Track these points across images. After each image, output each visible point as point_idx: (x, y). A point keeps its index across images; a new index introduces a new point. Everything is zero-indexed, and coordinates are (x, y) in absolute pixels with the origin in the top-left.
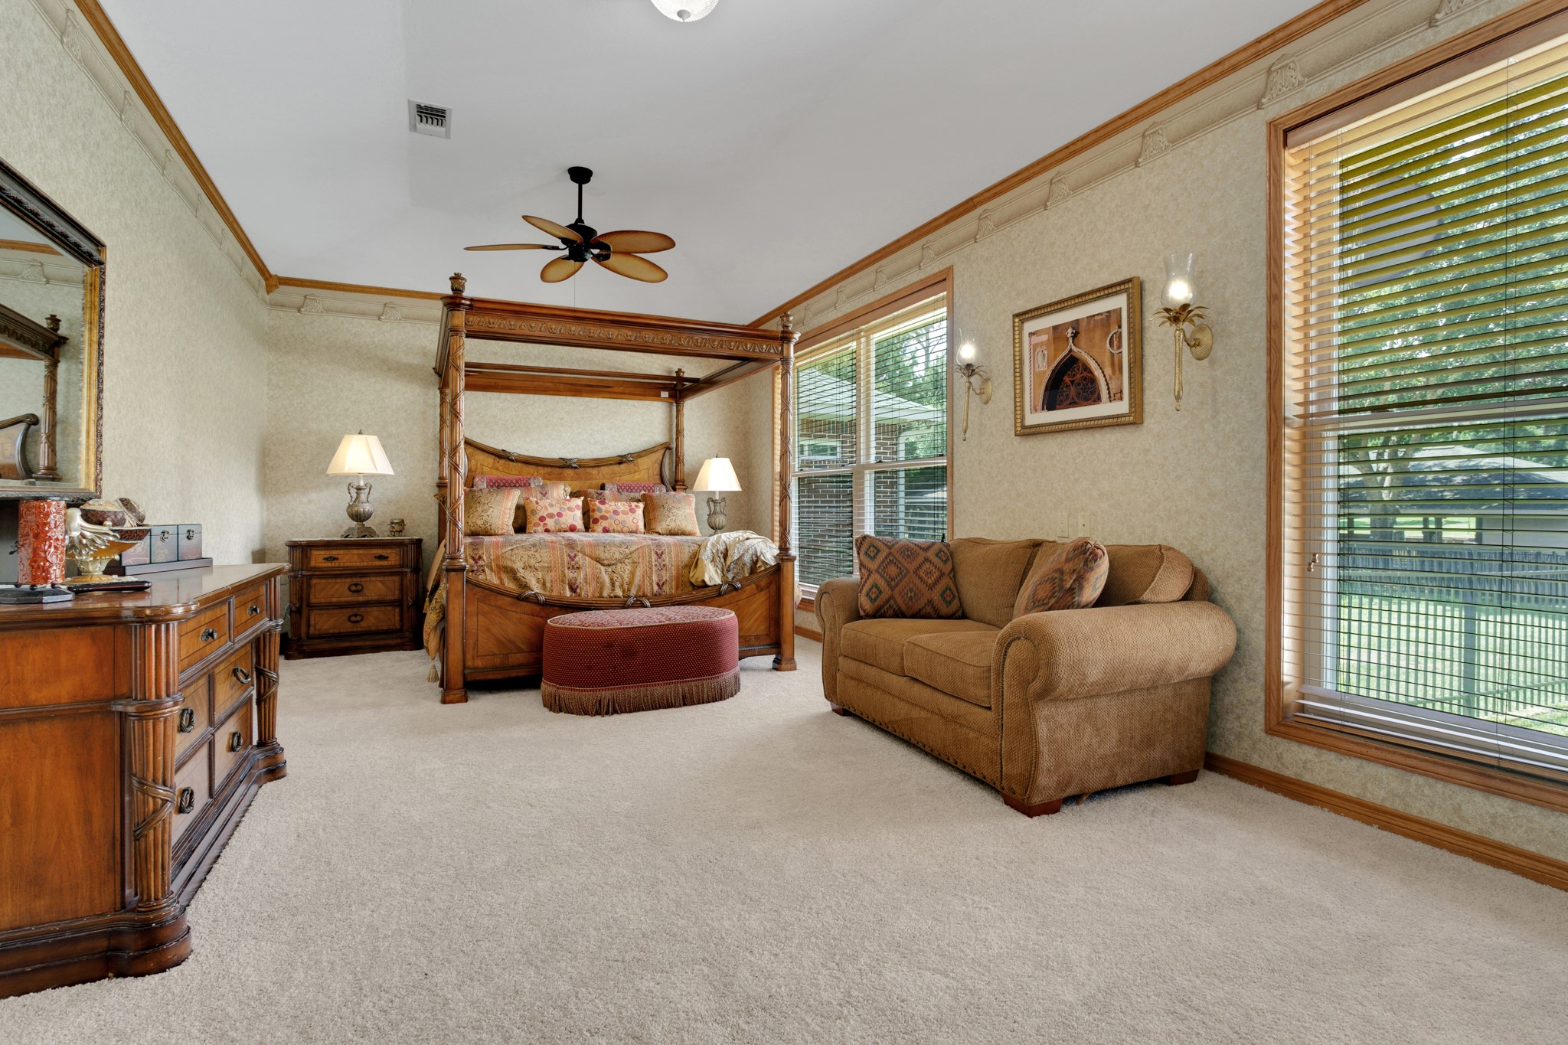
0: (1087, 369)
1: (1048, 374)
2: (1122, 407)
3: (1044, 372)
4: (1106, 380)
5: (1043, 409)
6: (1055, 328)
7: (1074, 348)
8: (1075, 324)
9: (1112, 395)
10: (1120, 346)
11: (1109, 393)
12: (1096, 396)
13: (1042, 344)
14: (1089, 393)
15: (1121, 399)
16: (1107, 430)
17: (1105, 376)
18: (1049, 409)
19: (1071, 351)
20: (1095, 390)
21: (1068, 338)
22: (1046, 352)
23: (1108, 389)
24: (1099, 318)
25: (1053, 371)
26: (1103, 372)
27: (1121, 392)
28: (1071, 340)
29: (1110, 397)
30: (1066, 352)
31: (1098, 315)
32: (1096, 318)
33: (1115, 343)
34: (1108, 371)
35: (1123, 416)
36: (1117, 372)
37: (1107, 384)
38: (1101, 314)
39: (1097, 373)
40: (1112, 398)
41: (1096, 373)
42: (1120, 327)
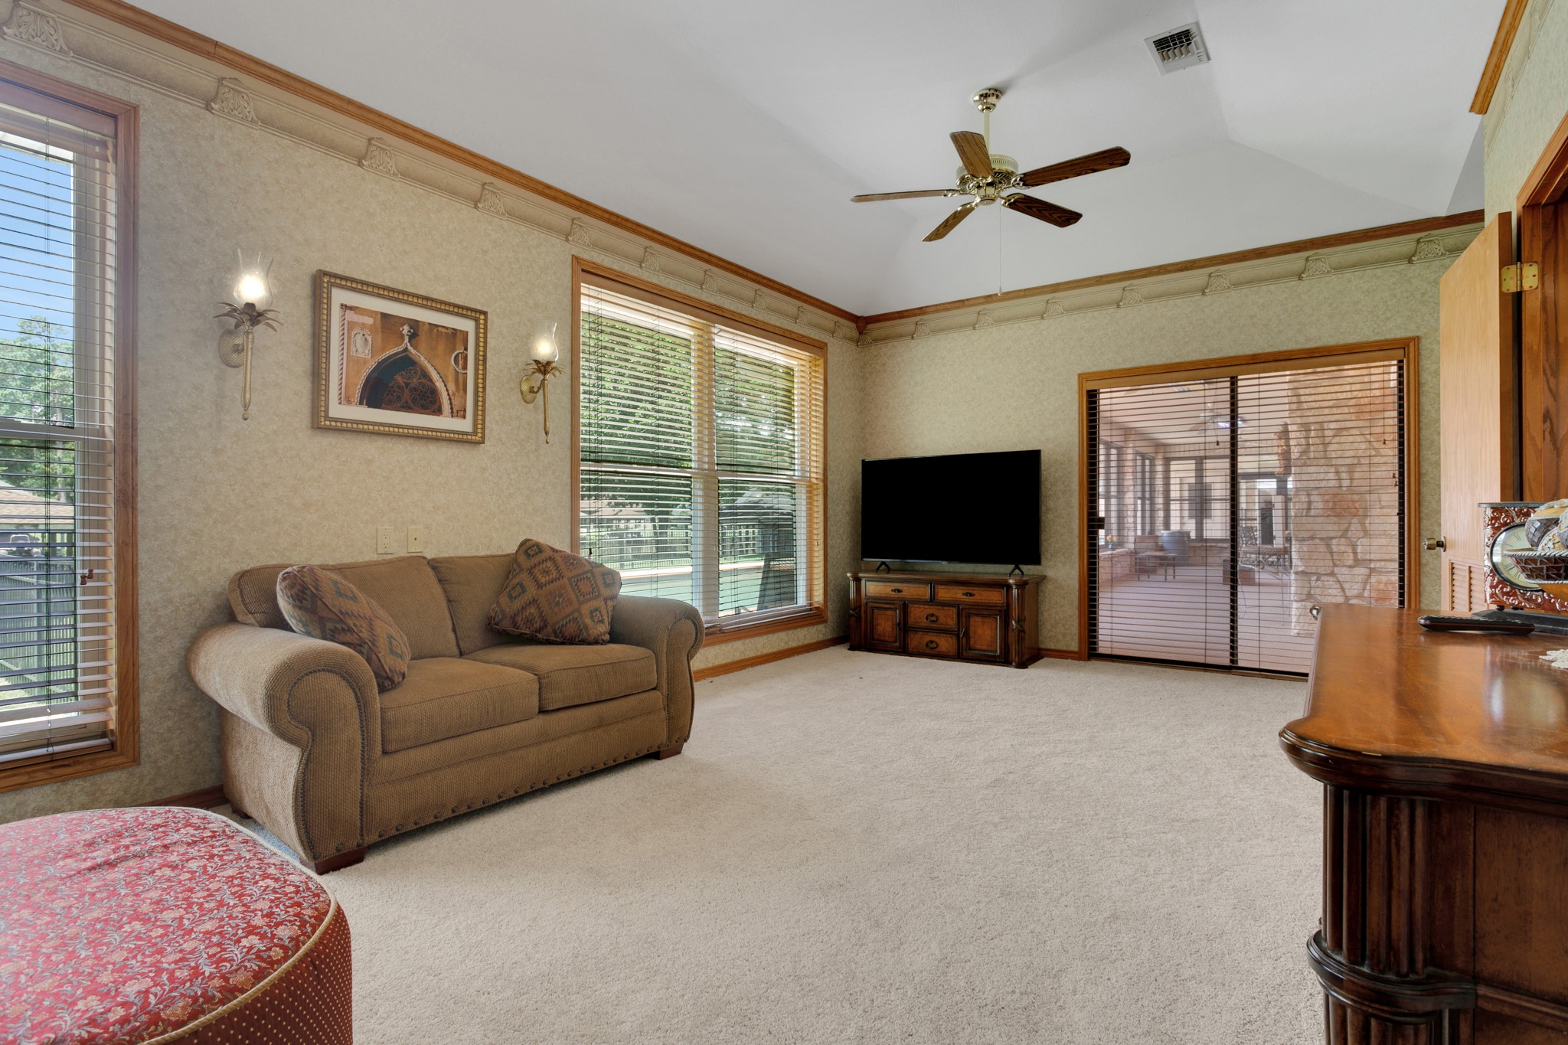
0: (425, 375)
1: (372, 364)
2: (465, 425)
3: (365, 361)
4: (449, 395)
5: (361, 403)
6: (384, 316)
7: (410, 348)
8: (415, 324)
9: (455, 411)
10: (465, 367)
11: (452, 408)
12: (436, 407)
13: (363, 326)
14: (426, 400)
15: (464, 417)
16: (444, 444)
17: (447, 390)
18: (370, 405)
19: (406, 350)
20: (435, 402)
21: (402, 336)
22: (369, 339)
23: (451, 404)
24: (444, 330)
25: (379, 364)
26: (445, 386)
27: (465, 411)
28: (407, 339)
29: (452, 412)
30: (400, 349)
31: (443, 327)
32: (440, 329)
33: (460, 362)
34: (452, 387)
35: (467, 434)
36: (462, 391)
37: (450, 399)
38: (447, 328)
39: (439, 384)
40: (455, 414)
41: (437, 384)
42: (466, 349)
